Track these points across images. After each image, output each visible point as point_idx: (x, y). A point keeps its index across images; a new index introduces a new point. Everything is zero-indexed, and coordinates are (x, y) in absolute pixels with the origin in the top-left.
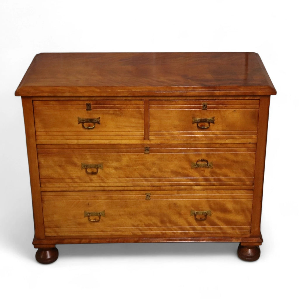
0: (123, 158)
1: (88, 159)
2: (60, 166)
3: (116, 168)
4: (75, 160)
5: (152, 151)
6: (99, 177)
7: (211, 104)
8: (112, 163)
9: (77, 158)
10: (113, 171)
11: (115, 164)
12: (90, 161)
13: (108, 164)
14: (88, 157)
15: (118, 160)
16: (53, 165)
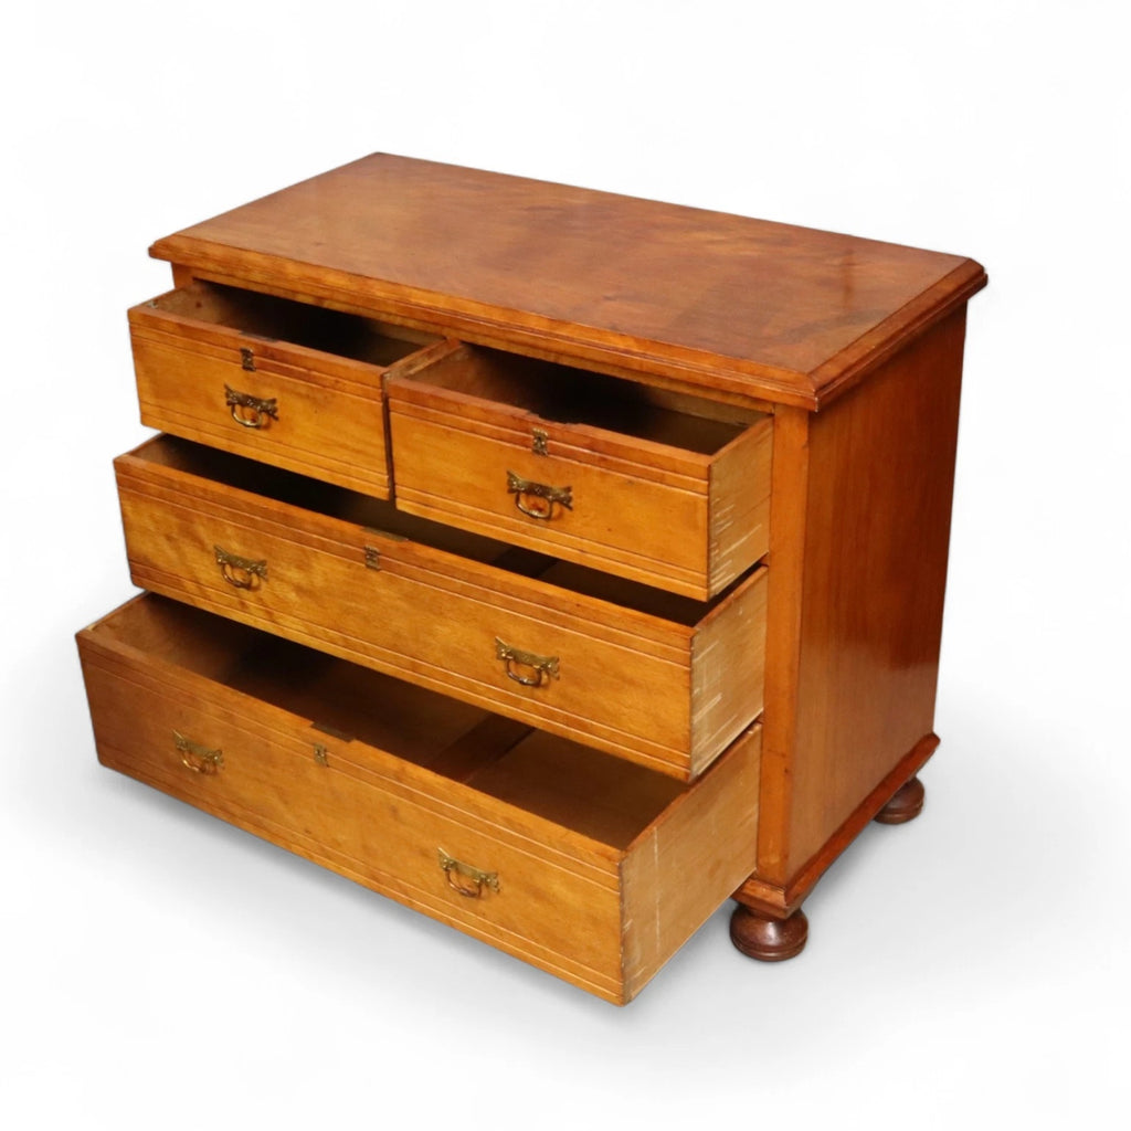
0: (314, 564)
1: (229, 537)
2: (169, 538)
3: (299, 589)
4: (202, 531)
5: (389, 567)
6: (260, 601)
7: (556, 440)
8: (289, 570)
9: (203, 525)
10: (292, 596)
11: (294, 575)
12: (236, 548)
13: (278, 569)
14: (230, 531)
15: (302, 566)
16: (152, 528)
